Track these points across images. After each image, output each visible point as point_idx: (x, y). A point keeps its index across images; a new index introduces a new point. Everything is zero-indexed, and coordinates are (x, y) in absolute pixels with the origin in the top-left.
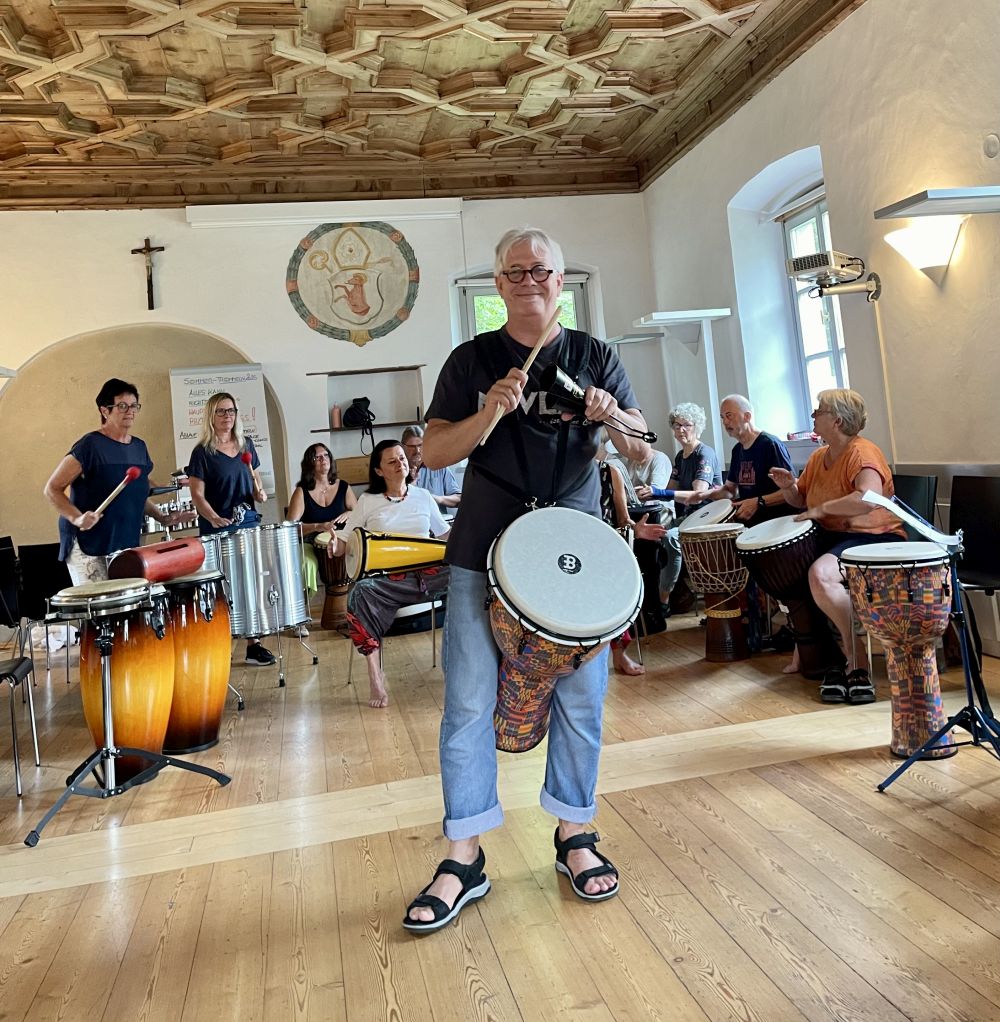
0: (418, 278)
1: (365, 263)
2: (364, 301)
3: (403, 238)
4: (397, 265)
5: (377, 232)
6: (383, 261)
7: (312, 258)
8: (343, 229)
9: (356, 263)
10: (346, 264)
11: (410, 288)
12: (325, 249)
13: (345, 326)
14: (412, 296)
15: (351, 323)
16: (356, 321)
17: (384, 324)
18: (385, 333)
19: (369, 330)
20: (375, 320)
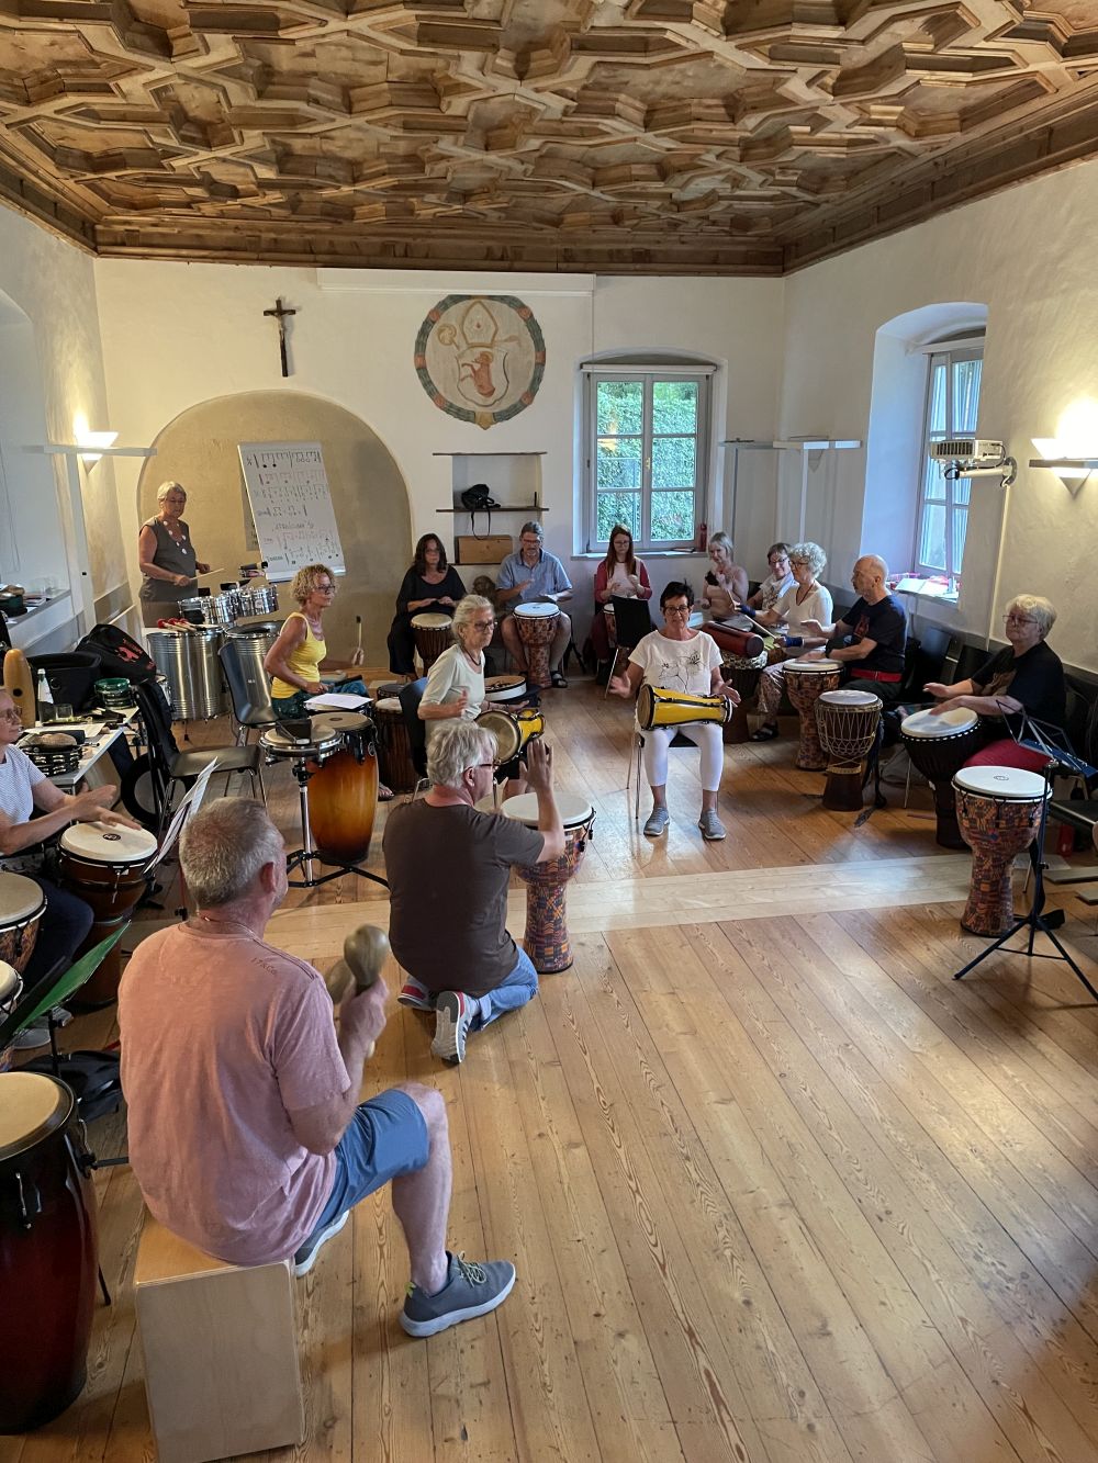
0: (544, 360)
1: (493, 340)
2: (490, 383)
3: (532, 315)
4: (524, 345)
5: (505, 306)
6: (511, 339)
7: (441, 331)
8: (472, 301)
9: (482, 340)
10: (473, 341)
11: (535, 372)
12: (453, 323)
13: (470, 407)
14: (537, 379)
15: (477, 404)
16: (481, 403)
17: (508, 409)
18: (509, 417)
19: (494, 413)
20: (500, 403)
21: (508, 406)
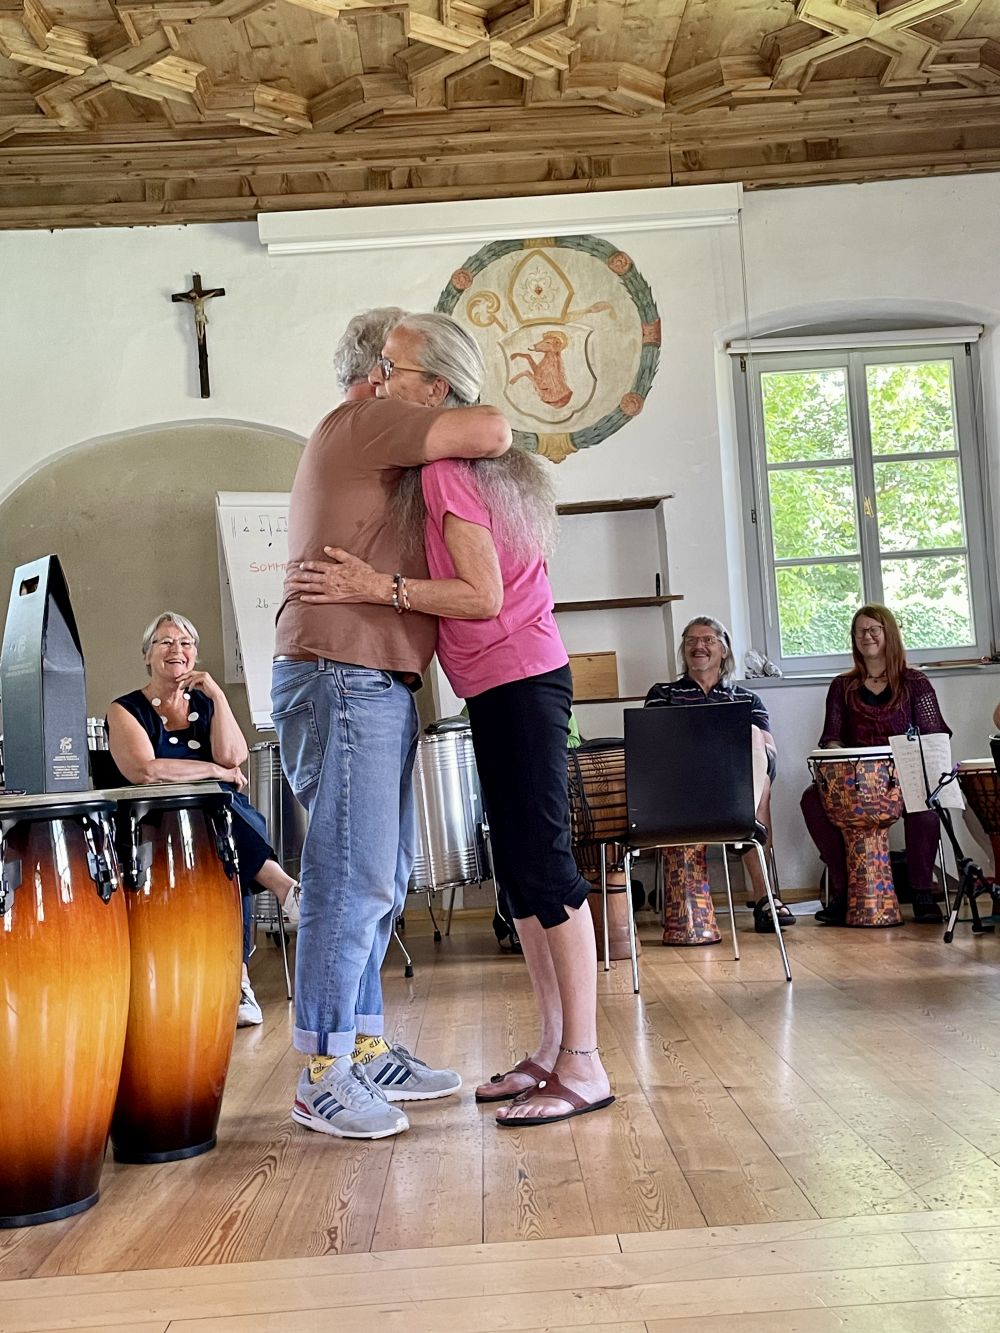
0: (659, 339)
1: (565, 312)
2: (562, 384)
3: (632, 266)
4: (621, 316)
5: (583, 253)
7: (473, 304)
8: (526, 252)
9: (547, 314)
10: (530, 315)
12: (495, 289)
13: (530, 426)
14: (647, 372)
15: (540, 420)
16: (549, 418)
17: (597, 423)
18: (599, 438)
19: (571, 434)
20: (582, 416)
21: (597, 419)
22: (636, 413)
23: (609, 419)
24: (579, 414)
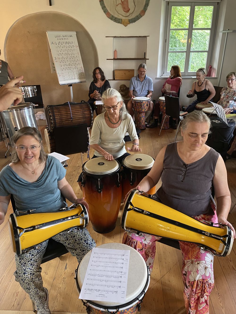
2: (128, 7)
11: (146, 1)
13: (120, 17)
14: (147, 5)
15: (122, 16)
16: (124, 15)
17: (135, 17)
18: (135, 21)
19: (129, 20)
20: (132, 15)
21: (135, 16)
22: (143, 15)
23: (137, 16)
24: (131, 15)
